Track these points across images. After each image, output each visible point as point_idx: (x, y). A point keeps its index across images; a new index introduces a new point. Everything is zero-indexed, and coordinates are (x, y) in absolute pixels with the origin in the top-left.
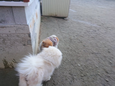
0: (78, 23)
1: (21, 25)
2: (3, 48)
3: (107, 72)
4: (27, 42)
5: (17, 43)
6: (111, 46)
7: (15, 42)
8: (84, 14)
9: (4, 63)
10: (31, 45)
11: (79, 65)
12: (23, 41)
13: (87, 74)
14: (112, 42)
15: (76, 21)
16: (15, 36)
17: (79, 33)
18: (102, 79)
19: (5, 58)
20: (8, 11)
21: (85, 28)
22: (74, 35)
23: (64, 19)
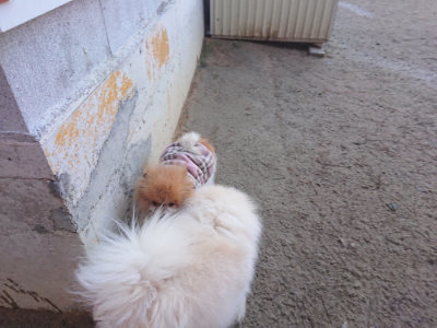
0: (376, 74)
4: (50, 218)
5: (6, 219)
8: (412, 26)
12: (28, 213)
23: (309, 54)
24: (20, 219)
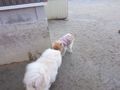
0: (78, 21)
1: (42, 20)
2: (29, 42)
3: (112, 52)
4: (47, 34)
5: (39, 36)
6: (111, 34)
7: (38, 36)
8: (82, 13)
9: (29, 55)
10: (50, 37)
11: (88, 51)
12: (43, 34)
13: (96, 55)
14: (111, 31)
15: (76, 20)
16: (37, 30)
17: (81, 29)
18: (109, 57)
19: (30, 51)
20: (32, 11)
21: (85, 24)
22: (78, 31)
23: (65, 20)
24: (42, 36)
